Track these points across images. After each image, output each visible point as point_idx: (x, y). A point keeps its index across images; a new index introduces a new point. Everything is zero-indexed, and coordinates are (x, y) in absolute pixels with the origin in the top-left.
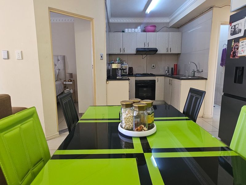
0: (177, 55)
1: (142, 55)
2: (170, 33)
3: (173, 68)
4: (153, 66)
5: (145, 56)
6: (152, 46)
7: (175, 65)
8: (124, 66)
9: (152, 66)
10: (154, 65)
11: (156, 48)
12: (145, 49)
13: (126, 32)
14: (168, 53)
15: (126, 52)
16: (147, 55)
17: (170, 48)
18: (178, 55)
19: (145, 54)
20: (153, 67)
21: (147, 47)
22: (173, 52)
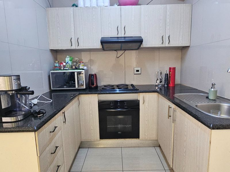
0: (182, 49)
1: (115, 50)
2: (168, 5)
3: (167, 74)
4: (138, 71)
5: (122, 52)
6: (132, 33)
7: (170, 68)
8: (76, 74)
9: (135, 71)
10: (139, 69)
11: (141, 37)
12: (119, 38)
13: (79, 6)
14: (163, 46)
15: (82, 46)
16: (125, 50)
17: (167, 36)
18: (184, 49)
19: (121, 50)
20: (138, 73)
21: (123, 35)
22: (173, 44)
